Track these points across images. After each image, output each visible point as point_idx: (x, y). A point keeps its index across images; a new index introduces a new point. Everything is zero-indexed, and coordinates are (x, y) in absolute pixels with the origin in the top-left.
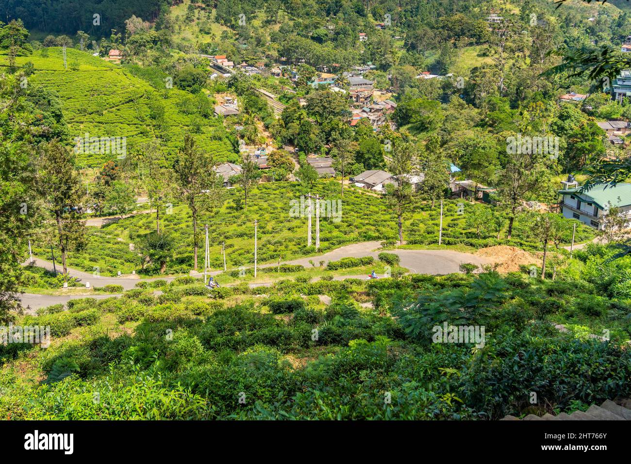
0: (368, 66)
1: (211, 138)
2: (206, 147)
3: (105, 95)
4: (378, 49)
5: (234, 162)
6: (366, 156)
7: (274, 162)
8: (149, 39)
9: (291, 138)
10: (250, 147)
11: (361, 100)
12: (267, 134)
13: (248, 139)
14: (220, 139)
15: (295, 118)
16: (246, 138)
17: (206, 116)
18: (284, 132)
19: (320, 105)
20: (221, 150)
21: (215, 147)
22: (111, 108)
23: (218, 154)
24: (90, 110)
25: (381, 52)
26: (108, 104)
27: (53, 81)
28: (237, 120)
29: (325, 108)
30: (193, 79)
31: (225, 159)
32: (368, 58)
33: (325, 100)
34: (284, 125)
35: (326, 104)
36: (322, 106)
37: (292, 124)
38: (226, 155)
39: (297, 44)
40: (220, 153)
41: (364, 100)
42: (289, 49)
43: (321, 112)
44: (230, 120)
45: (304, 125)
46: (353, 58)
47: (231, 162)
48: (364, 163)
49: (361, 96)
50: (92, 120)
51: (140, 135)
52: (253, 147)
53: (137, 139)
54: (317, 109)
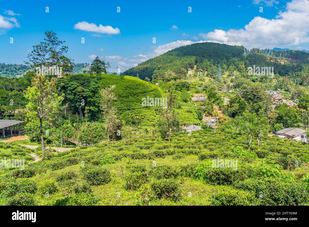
0: (278, 91)
1: (186, 111)
2: (182, 116)
3: (133, 89)
4: (283, 83)
5: (197, 125)
6: (285, 118)
7: (220, 123)
8: (172, 78)
9: (233, 113)
10: (208, 117)
11: (276, 100)
12: (220, 112)
13: (208, 113)
14: (191, 112)
15: (236, 102)
16: (206, 112)
17: (185, 101)
18: (230, 109)
19: (252, 94)
20: (191, 118)
21: (187, 116)
22: (134, 95)
23: (189, 120)
24: (122, 96)
25: (285, 84)
26: (133, 93)
27: (109, 83)
28: (203, 104)
29: (255, 96)
30: (183, 85)
31: (192, 123)
32: (278, 87)
33: (254, 91)
34: (229, 106)
35: (255, 93)
36: (253, 94)
37: (235, 104)
38: (193, 121)
39: (242, 81)
40: (190, 120)
41: (278, 100)
42: (239, 84)
43: (252, 98)
44: (199, 103)
45: (242, 104)
46: (270, 86)
47: (195, 124)
48: (283, 123)
49: (276, 99)
50: (122, 100)
51: (145, 108)
52: (211, 117)
53: (142, 110)
54: (249, 96)
